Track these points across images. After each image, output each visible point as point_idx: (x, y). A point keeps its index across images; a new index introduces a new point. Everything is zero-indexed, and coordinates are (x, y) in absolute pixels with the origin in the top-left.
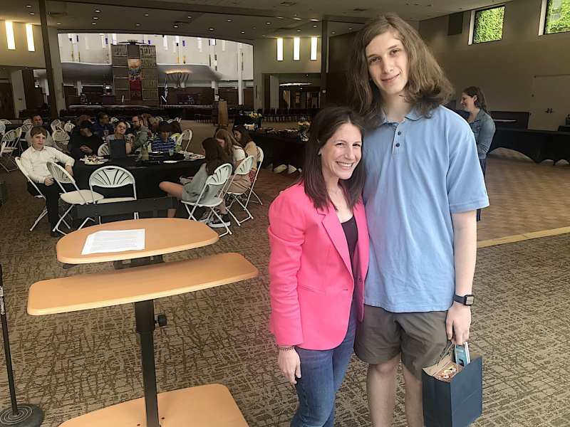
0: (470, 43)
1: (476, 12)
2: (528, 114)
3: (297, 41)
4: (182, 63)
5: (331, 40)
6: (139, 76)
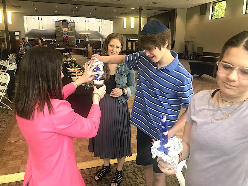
0: (210, 19)
1: (213, 4)
3: (132, 19)
4: (87, 30)
5: (149, 19)
6: (68, 35)
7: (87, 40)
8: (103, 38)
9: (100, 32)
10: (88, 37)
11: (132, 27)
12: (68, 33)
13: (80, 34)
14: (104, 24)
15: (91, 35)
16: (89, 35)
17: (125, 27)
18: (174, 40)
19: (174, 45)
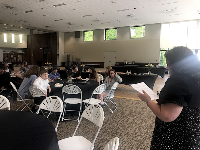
0: (83, 41)
1: (84, 32)
2: (104, 63)
3: (13, 36)
5: (28, 36)
17: (5, 41)
18: (57, 53)
19: (58, 57)
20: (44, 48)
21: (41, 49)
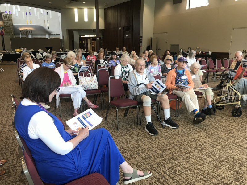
3: (86, 10)
4: (29, 24)
5: (106, 10)
6: (3, 31)
7: (30, 36)
8: (50, 34)
9: (46, 28)
10: (30, 33)
11: (86, 20)
12: (3, 28)
13: (20, 29)
14: (51, 17)
15: (33, 30)
16: (32, 30)
17: (76, 20)
18: (141, 36)
19: (141, 42)
20: (124, 28)
21: (120, 29)
